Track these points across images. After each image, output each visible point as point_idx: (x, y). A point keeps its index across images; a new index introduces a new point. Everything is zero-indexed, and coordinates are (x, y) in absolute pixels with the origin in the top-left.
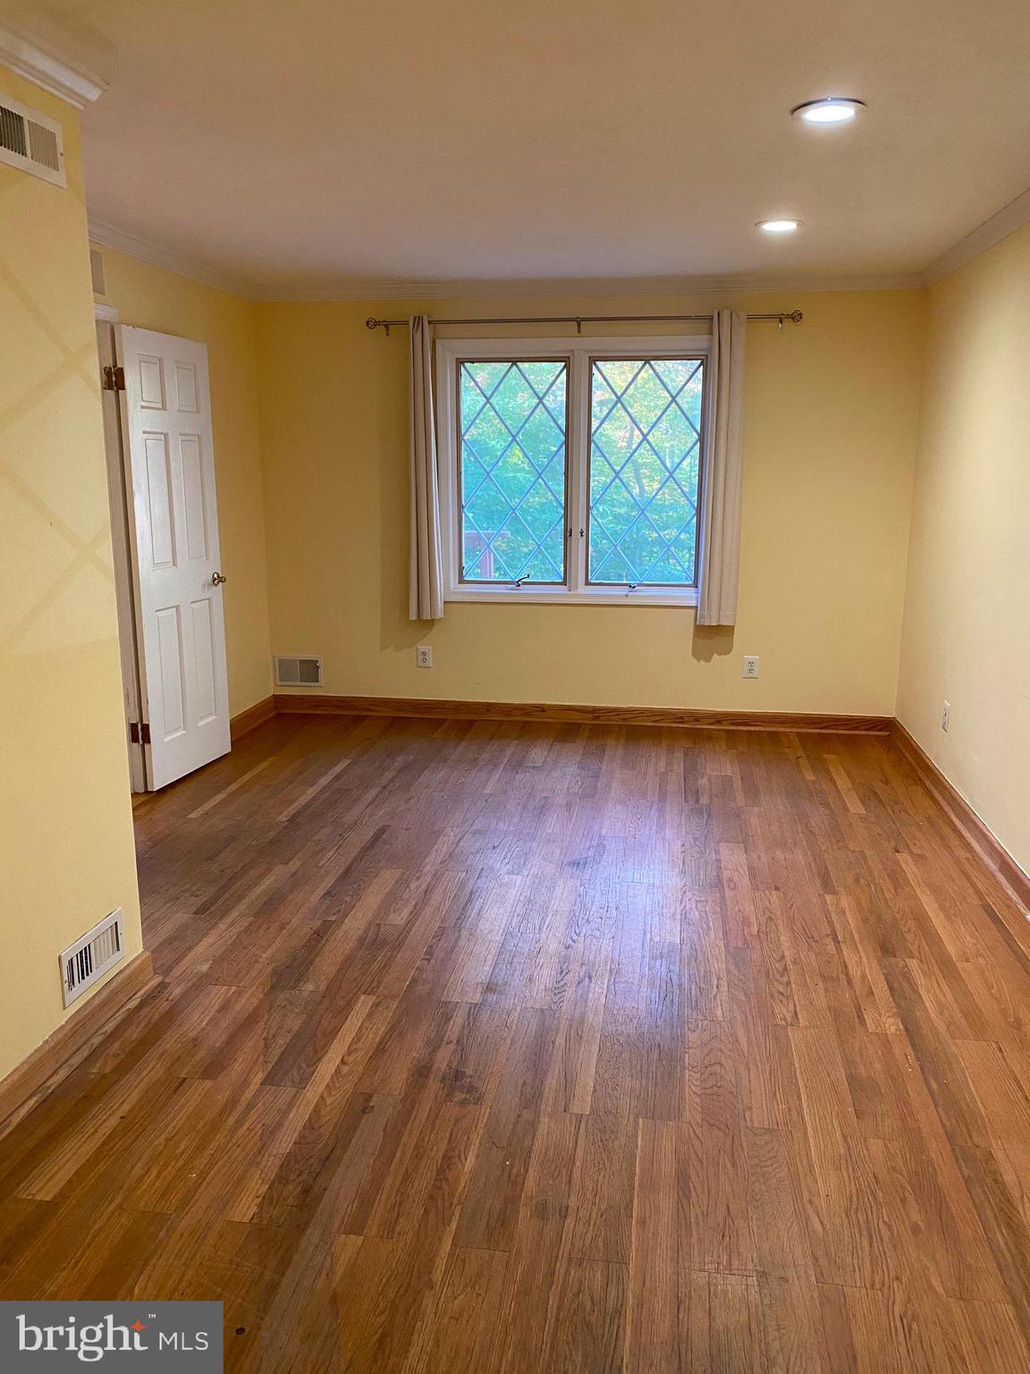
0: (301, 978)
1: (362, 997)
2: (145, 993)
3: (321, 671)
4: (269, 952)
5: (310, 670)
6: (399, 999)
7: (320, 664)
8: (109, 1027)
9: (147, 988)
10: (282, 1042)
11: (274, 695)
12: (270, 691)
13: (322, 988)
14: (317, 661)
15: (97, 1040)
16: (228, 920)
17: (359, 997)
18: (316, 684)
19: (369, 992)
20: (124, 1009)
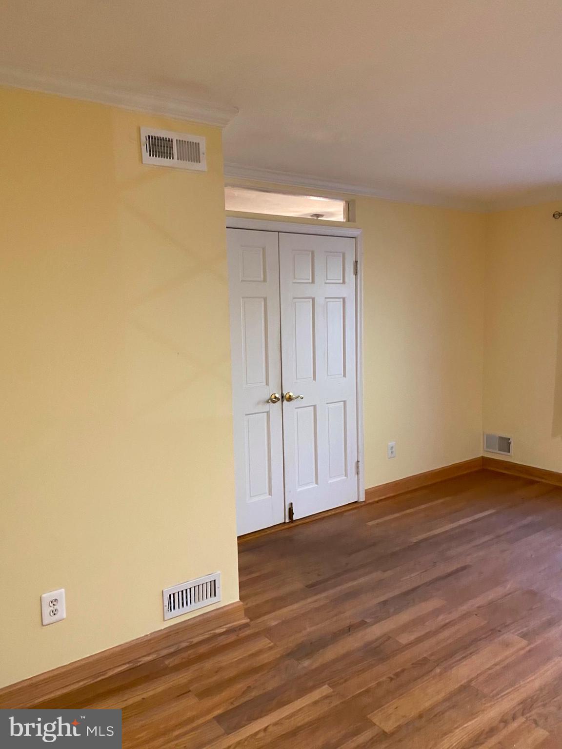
0: (309, 654)
1: (326, 686)
2: (231, 626)
3: (512, 445)
4: (314, 628)
5: (505, 444)
6: (344, 700)
7: (511, 441)
8: (196, 640)
9: (235, 623)
10: (254, 694)
11: (482, 457)
12: (480, 452)
13: (314, 667)
14: (509, 439)
15: (184, 645)
16: (315, 598)
17: (325, 685)
18: (508, 454)
19: (331, 686)
20: (212, 632)
